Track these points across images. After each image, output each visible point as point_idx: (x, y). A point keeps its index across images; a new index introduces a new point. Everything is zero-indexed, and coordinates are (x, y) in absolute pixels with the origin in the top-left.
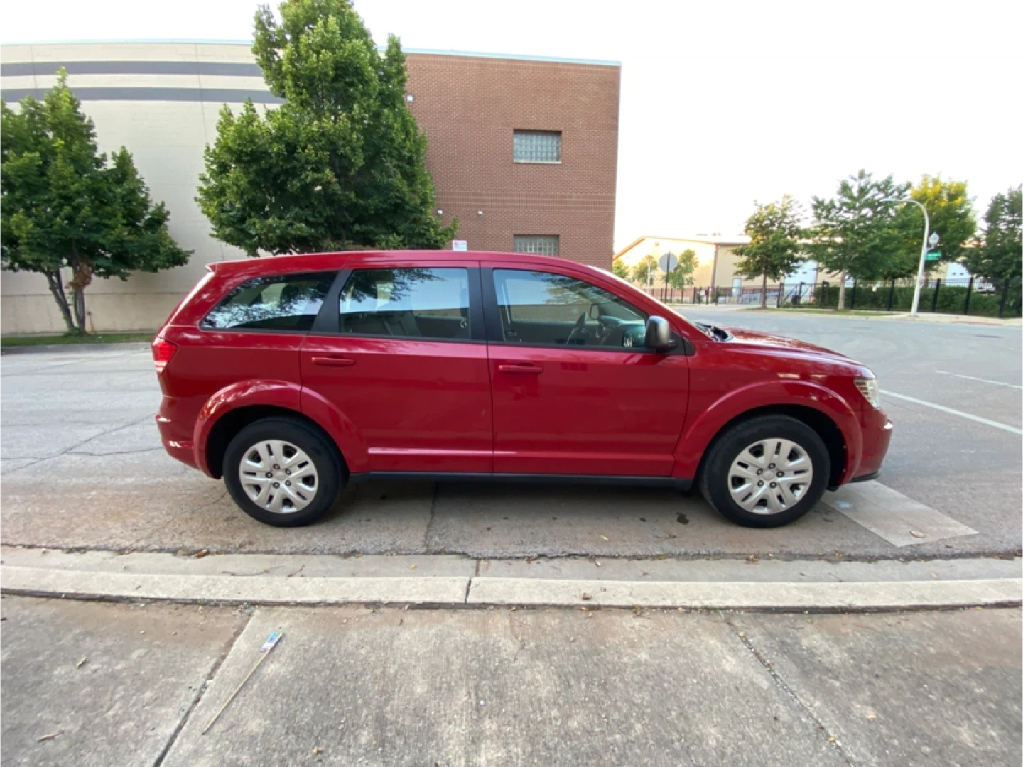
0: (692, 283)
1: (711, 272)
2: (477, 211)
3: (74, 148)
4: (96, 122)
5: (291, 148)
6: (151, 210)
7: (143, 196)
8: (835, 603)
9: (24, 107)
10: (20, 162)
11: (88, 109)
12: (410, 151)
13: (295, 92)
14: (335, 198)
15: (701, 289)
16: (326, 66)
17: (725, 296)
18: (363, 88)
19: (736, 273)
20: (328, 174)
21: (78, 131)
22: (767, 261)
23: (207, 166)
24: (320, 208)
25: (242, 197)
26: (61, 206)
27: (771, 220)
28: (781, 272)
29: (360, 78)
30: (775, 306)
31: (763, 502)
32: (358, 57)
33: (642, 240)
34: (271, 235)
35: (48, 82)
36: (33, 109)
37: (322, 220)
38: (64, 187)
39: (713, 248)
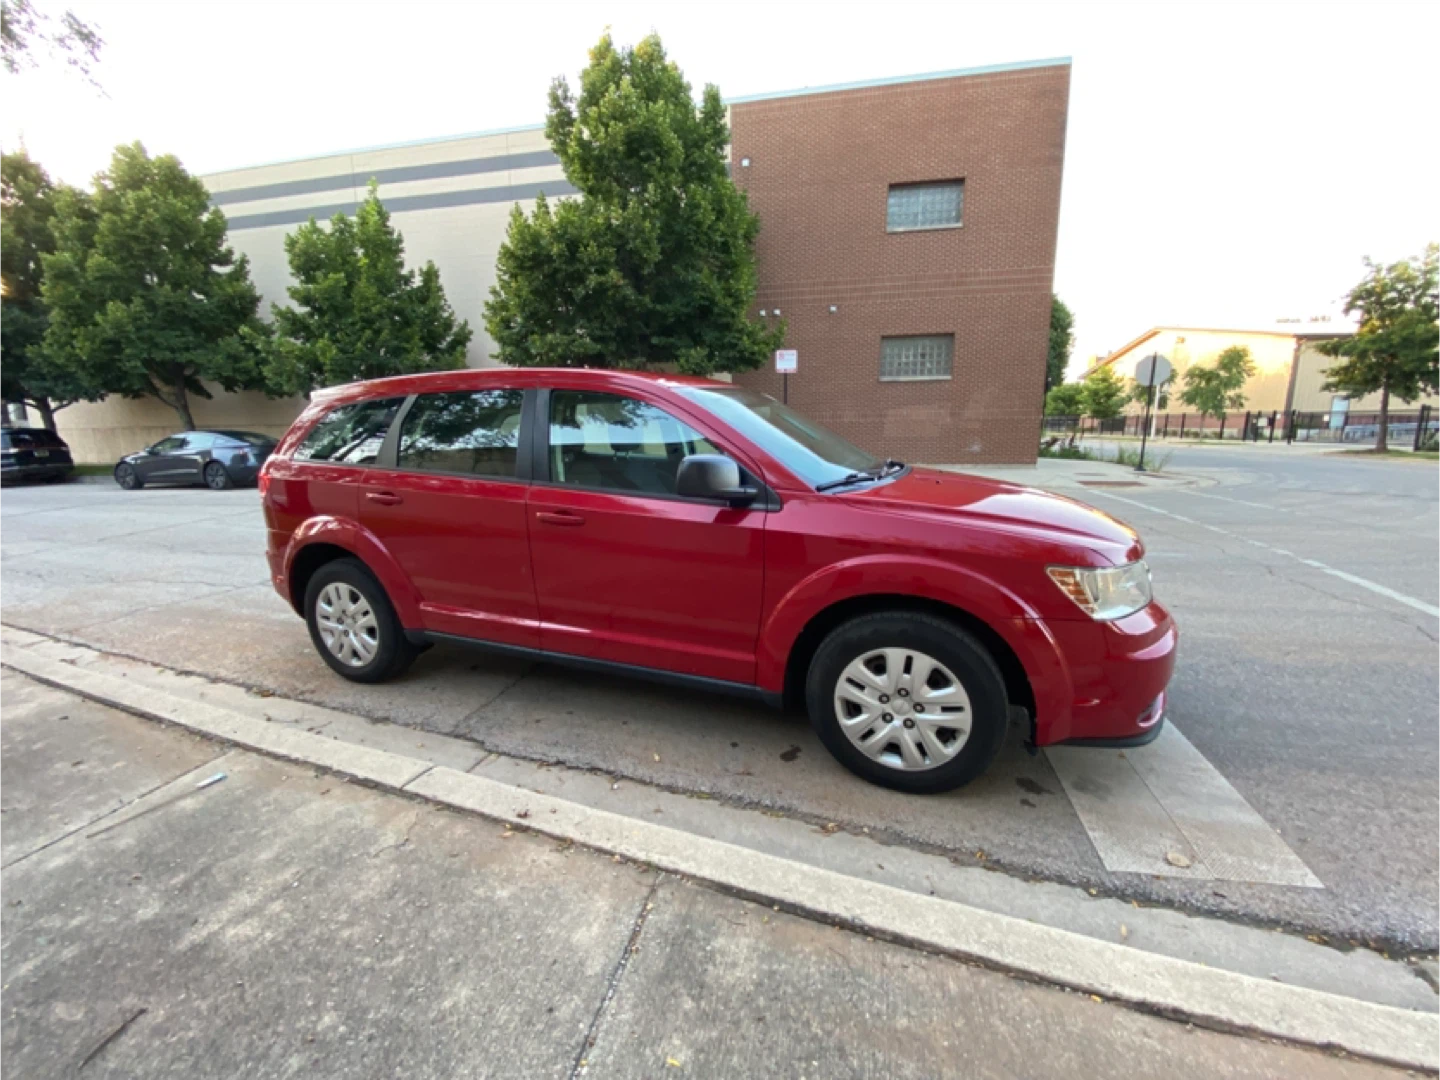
0: (1241, 405)
1: (1287, 385)
2: (829, 307)
3: (380, 265)
4: (405, 236)
5: (573, 246)
6: (455, 329)
7: (446, 315)
8: (837, 908)
9: (334, 224)
10: (326, 284)
11: (397, 221)
12: (723, 235)
13: (582, 179)
14: (627, 304)
15: (1259, 415)
16: (615, 141)
17: (1309, 427)
18: (662, 161)
19: (1327, 387)
20: (614, 275)
21: (385, 246)
22: (1391, 365)
23: (499, 277)
24: (609, 318)
25: (523, 311)
26: (363, 329)
27: (1399, 292)
28: (1421, 385)
29: (658, 149)
30: (1410, 449)
31: (893, 748)
32: (655, 123)
33: (1155, 334)
34: (552, 354)
35: (360, 194)
36: (342, 226)
37: (613, 334)
38: (367, 309)
39: (1292, 343)
